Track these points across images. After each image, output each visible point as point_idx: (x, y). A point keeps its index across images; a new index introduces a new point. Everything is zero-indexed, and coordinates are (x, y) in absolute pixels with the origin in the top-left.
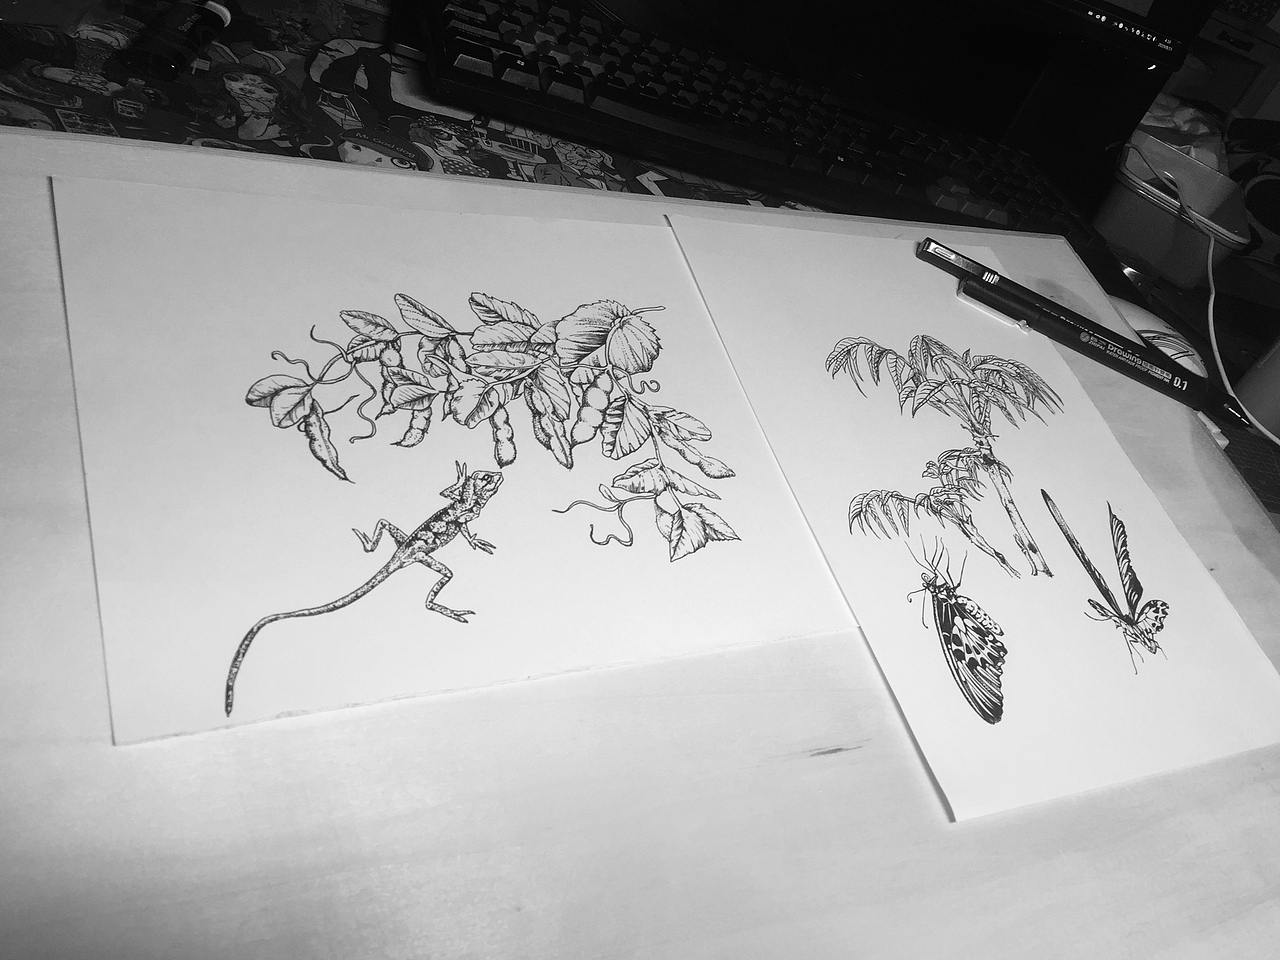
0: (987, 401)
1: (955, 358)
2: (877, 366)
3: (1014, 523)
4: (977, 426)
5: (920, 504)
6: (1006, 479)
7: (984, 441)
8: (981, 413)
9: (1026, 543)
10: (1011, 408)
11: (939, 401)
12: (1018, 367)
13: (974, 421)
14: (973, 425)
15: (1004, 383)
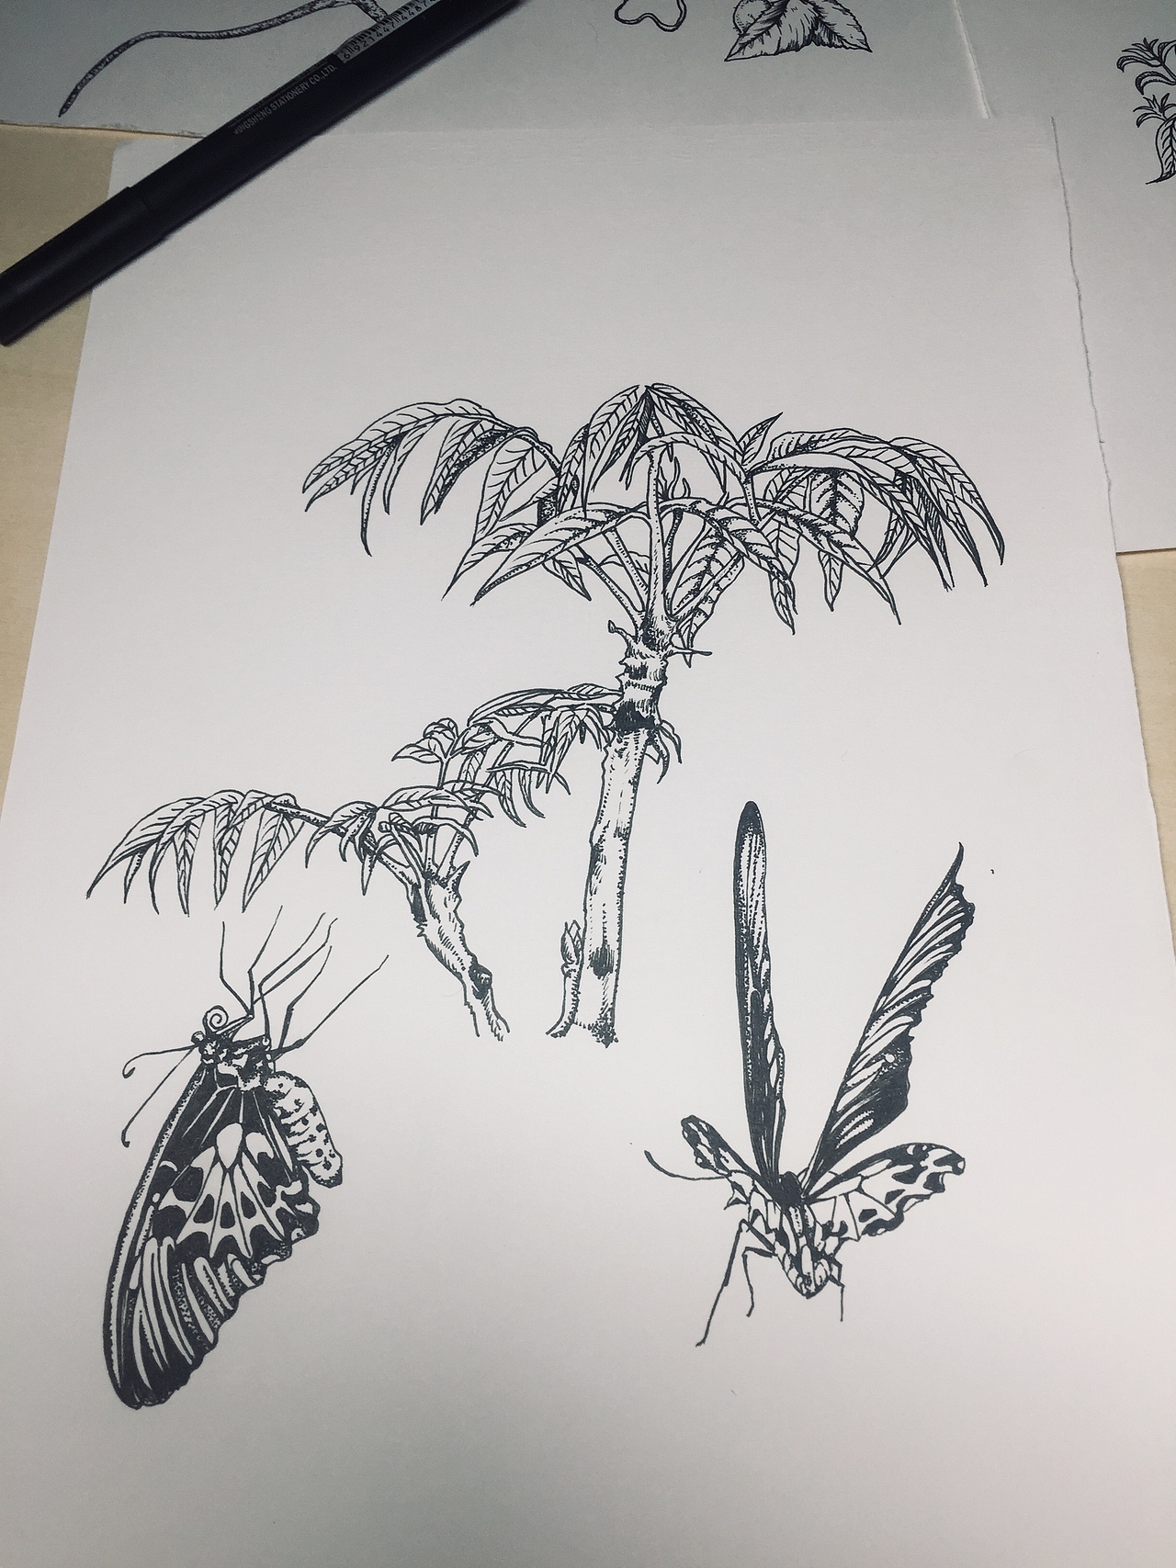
0: (739, 556)
1: (717, 440)
2: (456, 474)
3: (590, 890)
4: (661, 624)
5: (335, 830)
6: (651, 769)
7: (654, 664)
8: (696, 592)
9: (592, 944)
10: (808, 576)
11: (585, 559)
12: (913, 460)
13: (659, 610)
14: (648, 623)
15: (832, 505)
